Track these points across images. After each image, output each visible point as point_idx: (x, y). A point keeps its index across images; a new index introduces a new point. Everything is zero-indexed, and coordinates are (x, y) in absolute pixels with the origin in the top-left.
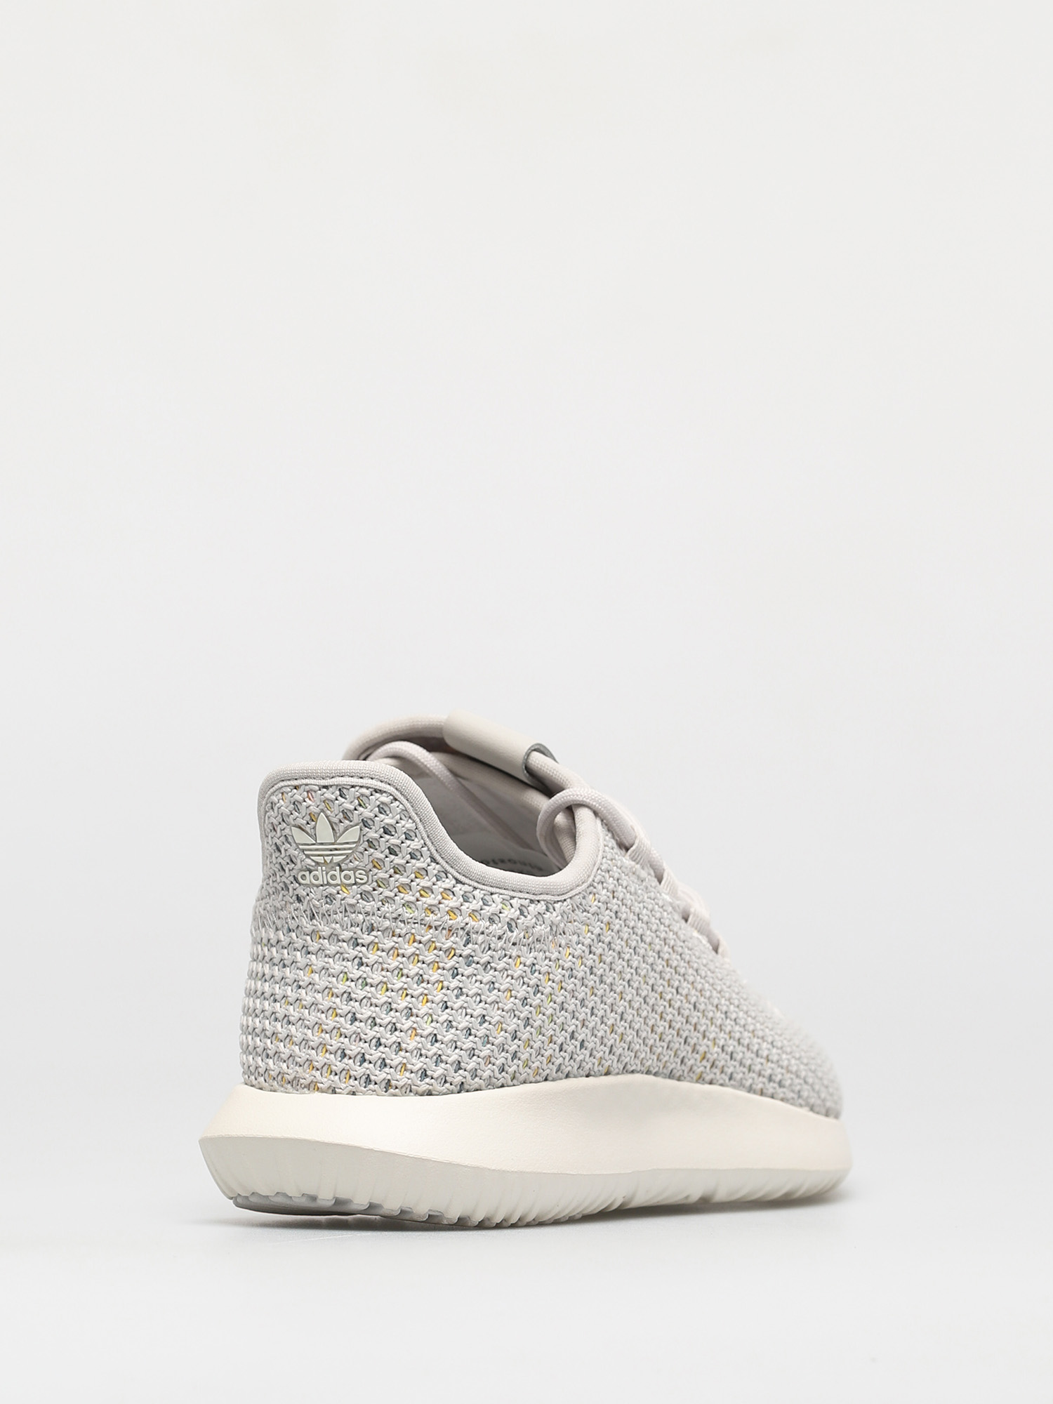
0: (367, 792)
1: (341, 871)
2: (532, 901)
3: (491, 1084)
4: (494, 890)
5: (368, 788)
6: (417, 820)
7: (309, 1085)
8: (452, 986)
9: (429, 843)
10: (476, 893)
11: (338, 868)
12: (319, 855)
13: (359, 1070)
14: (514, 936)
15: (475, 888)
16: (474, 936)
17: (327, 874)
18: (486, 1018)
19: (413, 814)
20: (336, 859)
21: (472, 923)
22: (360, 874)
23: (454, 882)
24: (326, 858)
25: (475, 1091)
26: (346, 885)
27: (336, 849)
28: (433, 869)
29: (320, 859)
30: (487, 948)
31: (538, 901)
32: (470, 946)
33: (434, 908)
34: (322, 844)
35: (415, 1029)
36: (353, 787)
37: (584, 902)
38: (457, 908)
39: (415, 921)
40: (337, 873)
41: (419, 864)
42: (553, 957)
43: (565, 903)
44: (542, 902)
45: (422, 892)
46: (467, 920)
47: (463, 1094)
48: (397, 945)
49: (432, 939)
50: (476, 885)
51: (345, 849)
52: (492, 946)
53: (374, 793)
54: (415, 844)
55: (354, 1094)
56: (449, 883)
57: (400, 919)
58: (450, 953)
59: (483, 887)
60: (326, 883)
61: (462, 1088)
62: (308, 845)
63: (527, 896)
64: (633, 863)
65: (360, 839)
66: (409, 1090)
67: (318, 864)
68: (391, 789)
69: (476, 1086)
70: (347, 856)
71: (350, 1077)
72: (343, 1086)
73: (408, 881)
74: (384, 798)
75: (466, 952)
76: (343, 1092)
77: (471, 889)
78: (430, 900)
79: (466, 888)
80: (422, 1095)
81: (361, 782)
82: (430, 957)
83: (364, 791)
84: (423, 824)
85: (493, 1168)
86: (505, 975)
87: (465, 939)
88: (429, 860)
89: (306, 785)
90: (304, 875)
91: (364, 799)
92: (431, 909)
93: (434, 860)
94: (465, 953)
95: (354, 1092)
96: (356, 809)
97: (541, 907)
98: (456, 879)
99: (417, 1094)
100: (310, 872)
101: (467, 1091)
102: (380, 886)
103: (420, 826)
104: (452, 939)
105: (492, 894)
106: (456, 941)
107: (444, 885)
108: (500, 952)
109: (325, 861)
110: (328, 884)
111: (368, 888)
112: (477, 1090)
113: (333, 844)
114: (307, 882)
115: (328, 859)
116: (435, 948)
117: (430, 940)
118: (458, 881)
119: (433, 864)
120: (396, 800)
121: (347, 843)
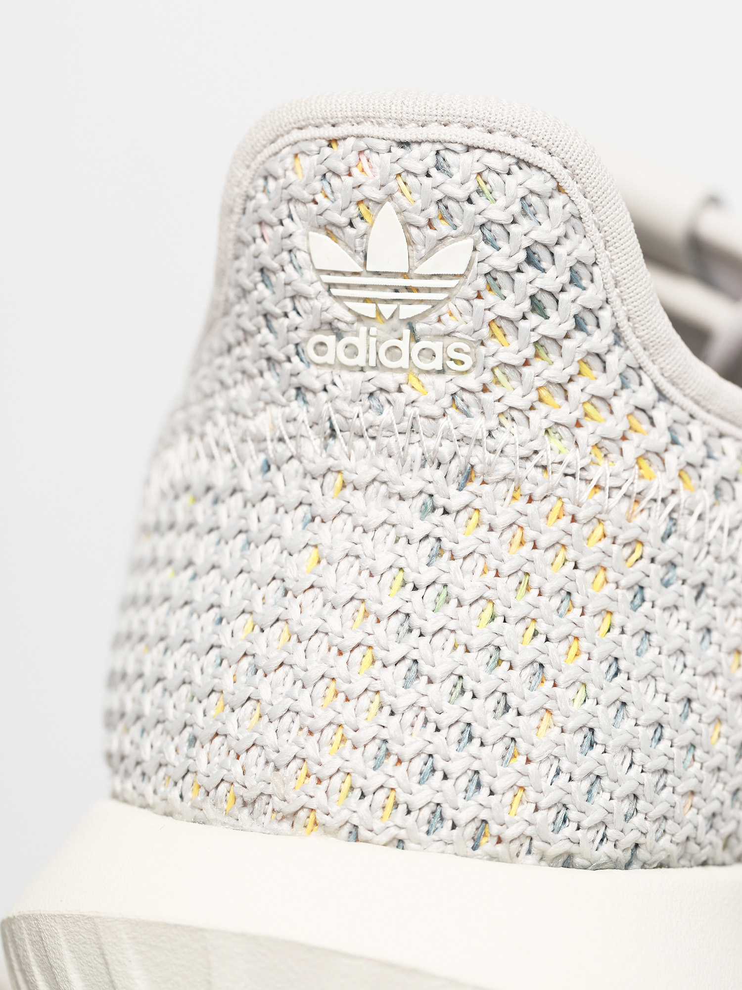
0: (501, 164)
1: (415, 338)
4: (726, 427)
5: (503, 155)
7: (295, 813)
8: (631, 625)
9: (614, 299)
10: (695, 427)
11: (407, 332)
12: (366, 300)
15: (693, 417)
16: (683, 521)
17: (379, 342)
18: (694, 705)
20: (407, 312)
21: (682, 492)
22: (457, 350)
23: (654, 394)
24: (382, 307)
25: (660, 866)
26: (422, 371)
27: (409, 289)
28: (617, 360)
29: (368, 310)
32: (673, 541)
33: (609, 447)
34: (378, 274)
35: (549, 712)
36: (468, 148)
38: (657, 454)
39: (569, 471)
40: (404, 344)
41: (591, 344)
45: (589, 408)
46: (674, 483)
47: (635, 873)
48: (523, 518)
49: (598, 516)
50: (696, 410)
51: (430, 290)
53: (515, 168)
54: (588, 297)
55: (400, 843)
56: (644, 396)
57: (536, 459)
58: (633, 552)
59: (708, 418)
60: (372, 363)
61: (635, 857)
62: (343, 274)
65: (468, 270)
67: (360, 318)
68: (552, 164)
69: (664, 856)
70: (435, 304)
71: (396, 805)
72: (377, 825)
73: (562, 377)
74: (536, 181)
75: (665, 553)
76: (377, 839)
77: (685, 417)
78: (604, 427)
79: (675, 412)
80: (552, 864)
81: (488, 140)
82: (591, 555)
83: (493, 160)
87: (665, 524)
88: (611, 337)
89: (359, 137)
90: (322, 344)
91: (491, 177)
92: (603, 449)
93: (620, 339)
94: (662, 556)
95: (401, 841)
96: (469, 201)
98: (659, 390)
100: (339, 335)
101: (646, 866)
102: (498, 382)
104: (640, 520)
105: (721, 436)
106: (648, 526)
107: (635, 400)
109: (379, 313)
110: (379, 366)
111: (471, 383)
112: (666, 866)
113: (405, 275)
114: (329, 358)
115: (387, 310)
116: (603, 537)
117: (594, 518)
118: (662, 395)
119: (618, 349)
120: (559, 189)
121: (439, 276)
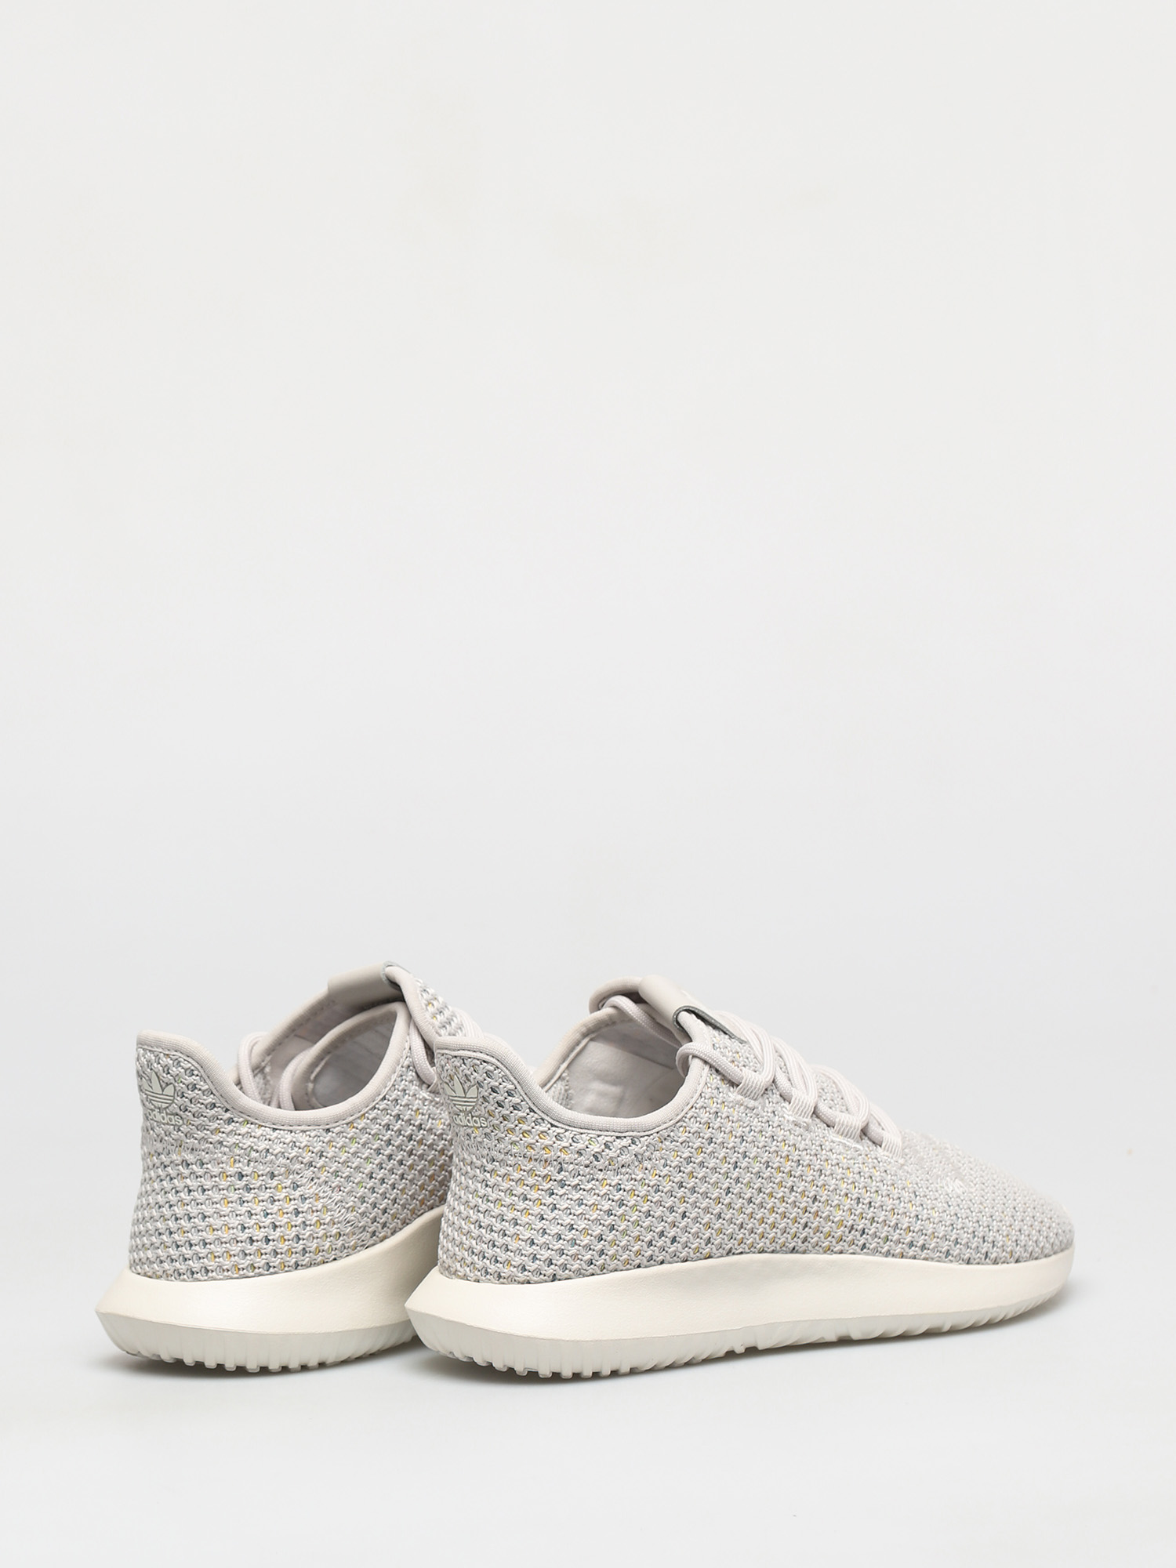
0: (478, 1062)
1: (472, 1117)
2: (617, 1138)
3: (580, 1273)
4: (582, 1131)
5: (478, 1060)
6: (516, 1082)
8: (548, 1203)
9: (526, 1098)
10: (567, 1134)
11: (470, 1115)
13: (480, 1264)
14: (599, 1165)
15: (566, 1130)
16: (566, 1166)
17: (466, 1118)
19: (512, 1078)
20: (468, 1109)
21: (563, 1156)
22: (483, 1120)
23: (549, 1126)
25: (566, 1279)
26: (476, 1127)
28: (532, 1116)
30: (577, 1174)
31: (625, 1137)
32: (563, 1173)
33: (533, 1146)
35: (518, 1235)
37: (672, 1134)
38: (551, 1145)
39: (520, 1155)
40: (471, 1119)
41: (520, 1114)
42: (638, 1178)
43: (651, 1137)
44: (628, 1138)
45: (524, 1134)
46: (559, 1154)
47: (556, 1282)
48: (509, 1172)
49: (533, 1169)
50: (567, 1128)
52: (581, 1173)
53: (482, 1062)
54: (516, 1100)
55: (477, 1281)
56: (544, 1127)
57: (510, 1153)
58: (547, 1179)
59: (574, 1129)
61: (554, 1278)
63: (613, 1134)
64: (742, 1097)
65: (478, 1095)
66: (512, 1280)
68: (493, 1060)
69: (566, 1276)
70: (474, 1107)
73: (513, 1126)
74: (489, 1067)
75: (559, 1177)
77: (563, 1131)
78: (530, 1140)
80: (523, 1283)
81: (474, 1055)
82: (531, 1181)
83: (476, 1061)
84: (520, 1085)
85: (567, 1339)
86: (592, 1194)
87: (558, 1168)
88: (528, 1110)
91: (476, 1067)
92: (530, 1146)
93: (531, 1110)
94: (558, 1179)
97: (625, 1142)
98: (551, 1124)
99: (519, 1283)
101: (560, 1280)
102: (495, 1130)
103: (519, 1087)
104: (549, 1168)
105: (582, 1134)
106: (551, 1170)
107: (541, 1129)
108: (588, 1176)
110: (467, 1126)
111: (488, 1131)
112: (568, 1279)
113: (464, 1098)
115: (464, 1108)
116: (536, 1175)
117: (531, 1169)
118: (552, 1125)
119: (532, 1114)
120: (498, 1068)
